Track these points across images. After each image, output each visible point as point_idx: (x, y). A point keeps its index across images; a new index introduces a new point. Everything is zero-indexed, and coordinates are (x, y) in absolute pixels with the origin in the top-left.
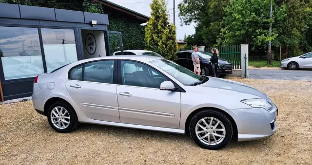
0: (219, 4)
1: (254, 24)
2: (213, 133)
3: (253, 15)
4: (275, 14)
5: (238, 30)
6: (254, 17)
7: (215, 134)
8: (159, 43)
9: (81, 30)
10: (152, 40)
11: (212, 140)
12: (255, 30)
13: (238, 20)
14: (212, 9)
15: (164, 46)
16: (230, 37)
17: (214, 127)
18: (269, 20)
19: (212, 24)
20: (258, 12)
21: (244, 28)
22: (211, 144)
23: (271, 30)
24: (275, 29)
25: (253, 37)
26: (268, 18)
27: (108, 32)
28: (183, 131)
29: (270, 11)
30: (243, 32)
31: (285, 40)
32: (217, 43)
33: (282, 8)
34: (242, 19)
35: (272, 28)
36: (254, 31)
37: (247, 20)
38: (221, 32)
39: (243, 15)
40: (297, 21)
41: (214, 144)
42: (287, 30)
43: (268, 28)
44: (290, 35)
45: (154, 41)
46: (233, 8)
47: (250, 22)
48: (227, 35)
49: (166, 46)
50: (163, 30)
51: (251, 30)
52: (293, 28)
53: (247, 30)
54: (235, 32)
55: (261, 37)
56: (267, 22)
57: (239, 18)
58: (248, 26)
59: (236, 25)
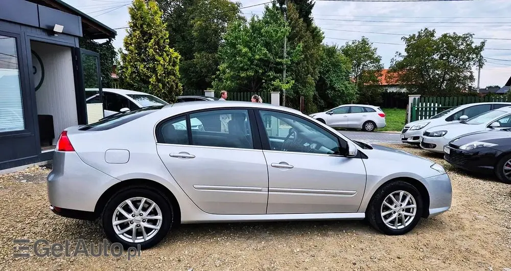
0: (207, 26)
1: (265, 63)
2: (402, 212)
3: (265, 51)
4: (289, 53)
5: (243, 69)
6: (265, 54)
7: (404, 213)
8: (150, 80)
9: (31, 40)
11: (400, 220)
12: (266, 72)
13: (245, 55)
14: (196, 31)
15: (160, 85)
16: (232, 78)
17: (404, 205)
18: (284, 61)
19: (196, 54)
20: (267, 45)
21: (251, 68)
22: (399, 228)
23: (285, 74)
24: (289, 73)
25: (264, 81)
26: (282, 57)
27: (82, 50)
28: (362, 215)
29: (283, 48)
30: (251, 73)
31: (299, 89)
33: (299, 47)
34: (250, 54)
35: (286, 73)
36: (263, 74)
37: (257, 57)
38: (219, 71)
39: (250, 49)
40: (312, 65)
41: (403, 227)
42: (301, 77)
43: (281, 71)
44: (304, 83)
46: (236, 37)
47: (260, 60)
49: (164, 85)
50: (157, 57)
51: (261, 71)
52: (307, 75)
53: (256, 72)
54: (239, 72)
55: (276, 83)
56: (281, 64)
57: (246, 52)
58: (257, 65)
59: (241, 62)
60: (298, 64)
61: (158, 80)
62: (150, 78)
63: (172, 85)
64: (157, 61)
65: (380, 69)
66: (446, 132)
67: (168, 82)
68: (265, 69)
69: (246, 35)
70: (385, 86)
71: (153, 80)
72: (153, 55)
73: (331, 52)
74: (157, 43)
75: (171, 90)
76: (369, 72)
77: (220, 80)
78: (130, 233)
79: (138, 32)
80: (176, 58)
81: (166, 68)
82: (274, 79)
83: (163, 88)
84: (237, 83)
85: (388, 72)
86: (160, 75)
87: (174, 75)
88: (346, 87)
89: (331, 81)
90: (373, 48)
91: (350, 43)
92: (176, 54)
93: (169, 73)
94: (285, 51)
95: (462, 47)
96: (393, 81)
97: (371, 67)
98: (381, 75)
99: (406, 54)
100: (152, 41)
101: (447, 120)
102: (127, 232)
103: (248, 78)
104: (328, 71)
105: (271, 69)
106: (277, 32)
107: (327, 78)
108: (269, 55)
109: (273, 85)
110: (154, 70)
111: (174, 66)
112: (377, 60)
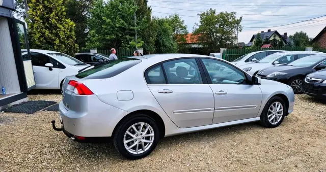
1: (122, 29)
2: (277, 114)
3: (122, 21)
4: (138, 24)
5: (107, 34)
6: (123, 24)
10: (41, 37)
11: (276, 119)
12: (124, 36)
13: (108, 24)
17: (278, 109)
18: (135, 28)
20: (123, 17)
21: (113, 33)
22: (275, 123)
23: (136, 37)
24: (139, 36)
25: (122, 42)
26: (133, 26)
29: (134, 19)
30: (113, 37)
32: (85, 46)
34: (112, 23)
36: (122, 37)
37: (117, 25)
38: (90, 35)
39: (112, 19)
41: (277, 122)
42: (145, 38)
43: (133, 35)
45: (45, 39)
47: (119, 27)
48: (96, 38)
49: (66, 46)
50: (58, 25)
51: (120, 35)
52: (149, 37)
53: (117, 35)
54: (104, 36)
55: (132, 43)
56: (134, 30)
57: (109, 22)
58: (117, 31)
59: (106, 29)
60: (143, 30)
61: (61, 42)
62: (54, 40)
63: (71, 46)
64: (58, 28)
65: (187, 33)
66: (251, 68)
67: (68, 44)
68: (122, 34)
69: (107, 10)
70: (191, 44)
71: (57, 42)
72: (55, 24)
73: (161, 22)
74: (57, 15)
75: (70, 49)
76: (181, 35)
77: (92, 42)
78: (134, 148)
79: (41, 6)
80: (72, 26)
81: (67, 33)
82: (131, 40)
83: (65, 48)
84: (104, 44)
85: (192, 35)
86: (62, 39)
87: (72, 38)
88: (172, 45)
89: (163, 41)
90: (182, 20)
91: (168, 17)
92: (72, 23)
93: (69, 37)
94: (135, 21)
95: (230, 20)
96: (194, 41)
97: (181, 32)
98: (187, 37)
99: (200, 24)
100: (54, 13)
101: (246, 61)
102: (133, 148)
103: (112, 40)
104: (160, 35)
105: (127, 34)
106: (129, 9)
107: (160, 39)
108: (125, 24)
109: (130, 44)
110: (57, 35)
111: (70, 31)
112: (185, 28)
